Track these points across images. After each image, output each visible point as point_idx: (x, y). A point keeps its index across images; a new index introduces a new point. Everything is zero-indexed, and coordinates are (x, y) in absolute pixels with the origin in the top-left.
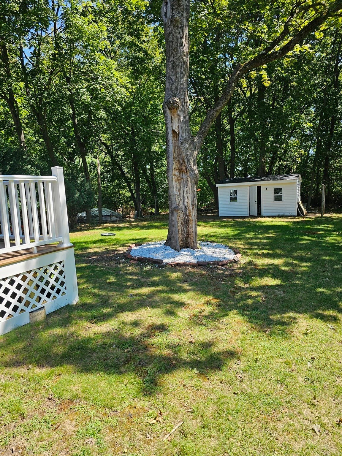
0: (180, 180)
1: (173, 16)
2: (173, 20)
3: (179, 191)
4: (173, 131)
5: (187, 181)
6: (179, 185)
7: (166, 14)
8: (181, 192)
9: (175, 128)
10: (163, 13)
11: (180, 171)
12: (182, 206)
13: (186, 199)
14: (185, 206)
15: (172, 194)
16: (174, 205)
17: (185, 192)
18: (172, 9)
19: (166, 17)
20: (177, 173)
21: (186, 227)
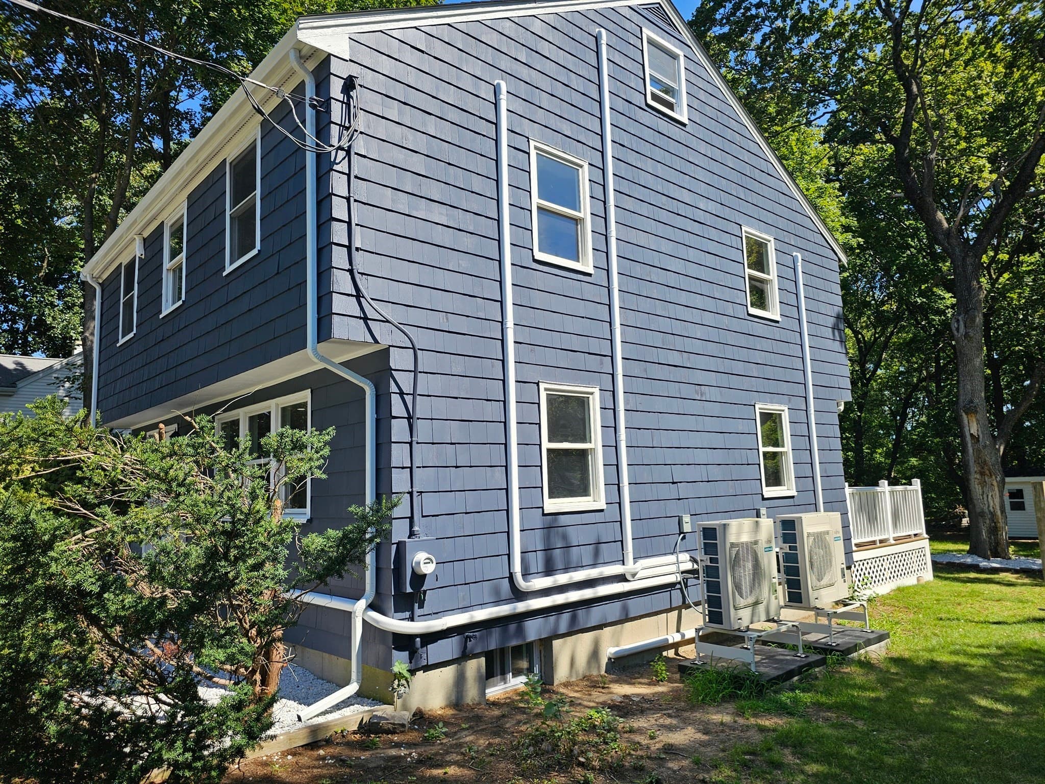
0: (983, 484)
1: (966, 333)
2: (966, 335)
3: (982, 495)
4: (972, 435)
5: (992, 485)
6: (982, 488)
7: (958, 329)
8: (985, 496)
9: (974, 431)
10: (954, 329)
11: (982, 474)
12: (987, 511)
13: (992, 504)
14: (990, 511)
15: (975, 498)
16: (978, 510)
17: (990, 497)
18: (965, 326)
19: (958, 332)
20: (978, 476)
21: (994, 535)
